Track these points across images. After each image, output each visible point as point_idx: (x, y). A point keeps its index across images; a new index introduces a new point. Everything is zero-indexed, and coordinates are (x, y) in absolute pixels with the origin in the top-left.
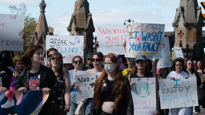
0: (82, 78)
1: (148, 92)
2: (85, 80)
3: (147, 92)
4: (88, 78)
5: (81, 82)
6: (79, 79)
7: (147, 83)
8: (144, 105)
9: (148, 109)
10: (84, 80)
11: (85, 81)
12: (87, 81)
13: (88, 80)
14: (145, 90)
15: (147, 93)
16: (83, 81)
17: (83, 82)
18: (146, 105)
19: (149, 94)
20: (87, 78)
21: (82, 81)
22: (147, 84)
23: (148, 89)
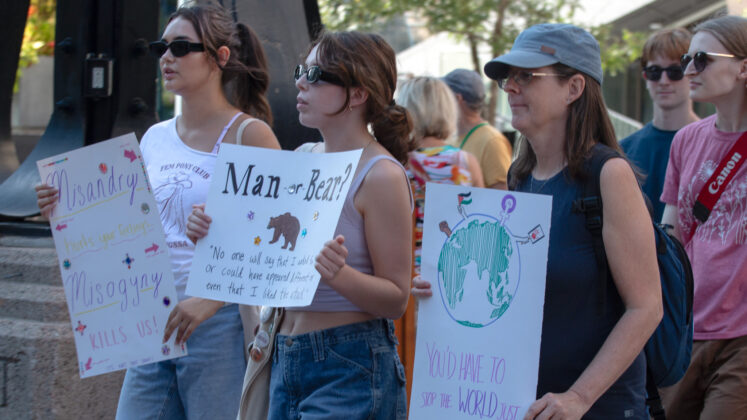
0: (251, 167)
1: (500, 294)
2: (260, 185)
3: (495, 291)
4: (278, 179)
5: (236, 190)
6: (232, 167)
7: (502, 230)
8: (468, 384)
9: (482, 414)
10: (253, 183)
11: (257, 191)
12: (268, 195)
13: (272, 193)
14: (486, 275)
15: (491, 300)
16: (249, 191)
17: (245, 193)
18: (476, 386)
19: (505, 306)
20: (273, 179)
21: (241, 190)
22: (502, 235)
23: (503, 275)
